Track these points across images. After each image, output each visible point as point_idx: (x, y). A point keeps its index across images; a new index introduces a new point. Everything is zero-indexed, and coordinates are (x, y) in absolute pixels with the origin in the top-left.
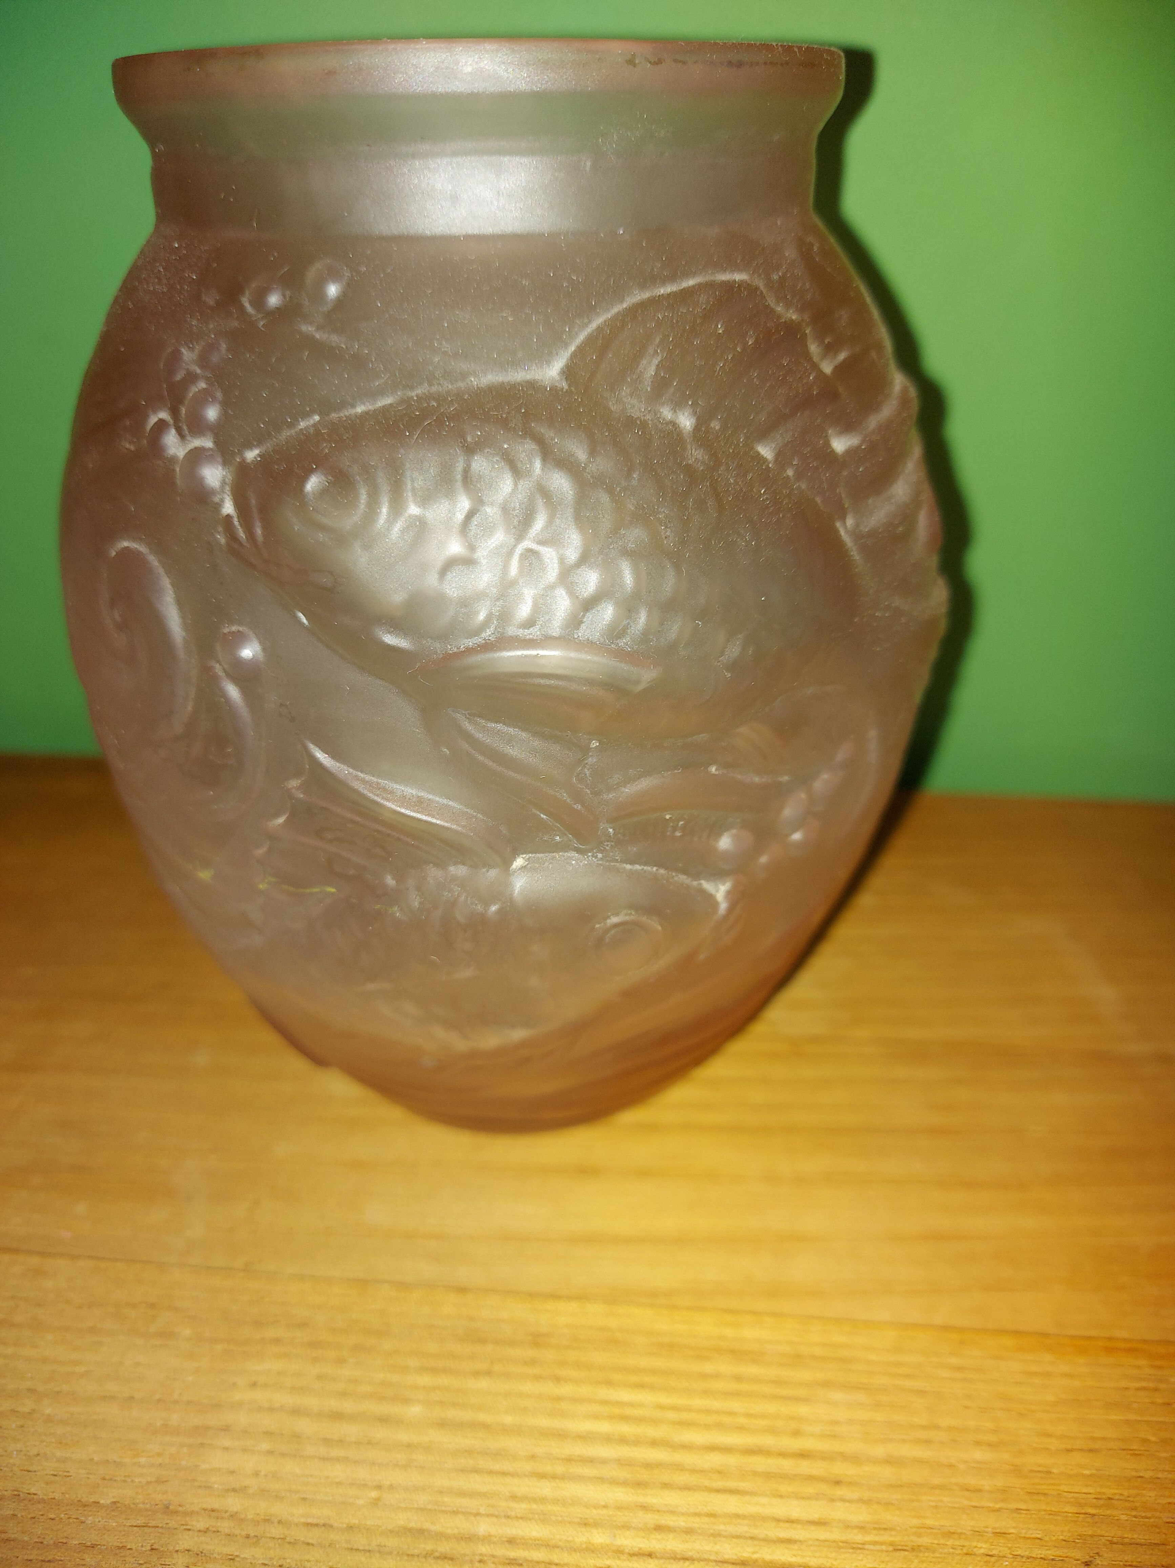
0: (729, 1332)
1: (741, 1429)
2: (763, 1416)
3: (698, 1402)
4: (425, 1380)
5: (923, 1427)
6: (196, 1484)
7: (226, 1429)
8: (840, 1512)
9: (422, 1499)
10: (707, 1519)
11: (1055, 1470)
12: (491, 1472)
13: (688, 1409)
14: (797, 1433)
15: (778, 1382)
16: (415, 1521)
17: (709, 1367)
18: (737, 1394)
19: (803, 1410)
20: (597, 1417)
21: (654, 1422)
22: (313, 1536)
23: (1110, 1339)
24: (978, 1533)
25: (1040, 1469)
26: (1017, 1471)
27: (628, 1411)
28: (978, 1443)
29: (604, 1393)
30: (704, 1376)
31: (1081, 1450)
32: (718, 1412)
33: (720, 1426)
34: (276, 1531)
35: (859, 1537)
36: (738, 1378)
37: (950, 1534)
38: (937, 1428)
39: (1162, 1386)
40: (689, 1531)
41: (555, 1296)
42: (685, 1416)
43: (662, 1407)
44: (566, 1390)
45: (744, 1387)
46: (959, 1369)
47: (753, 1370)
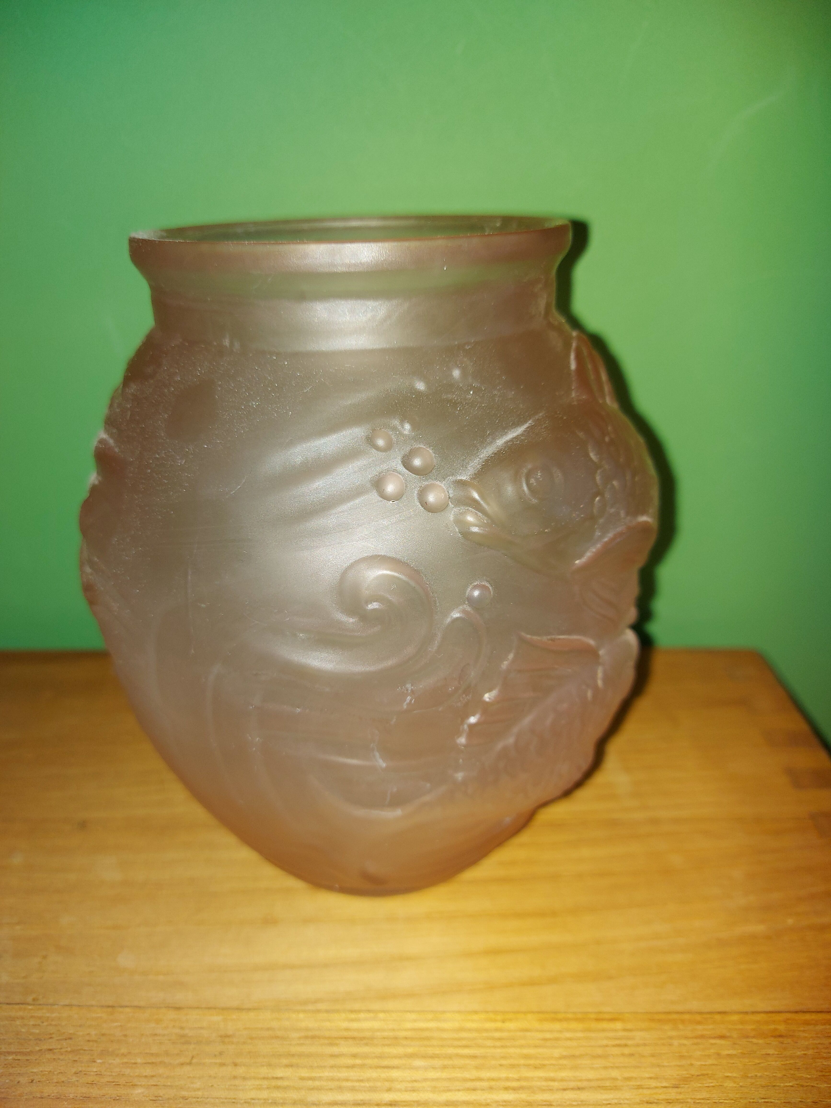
0: (355, 1025)
1: (353, 1089)
2: (368, 1080)
3: (326, 1074)
4: (148, 1071)
5: (472, 1080)
11: (554, 1104)
13: (320, 1079)
14: (389, 1090)
15: (381, 1057)
17: (335, 1050)
18: (353, 1067)
19: (395, 1074)
20: (259, 1088)
21: (298, 1089)
23: (600, 1013)
25: (544, 1103)
27: (280, 1083)
28: (506, 1089)
29: (264, 1071)
30: (333, 1056)
31: (573, 1089)
32: (339, 1080)
33: (340, 1089)
36: (354, 1056)
38: (480, 1080)
39: (630, 1042)
41: (239, 1009)
42: (317, 1083)
43: (302, 1079)
44: (241, 1071)
45: (358, 1061)
46: (500, 1039)
47: (366, 1049)
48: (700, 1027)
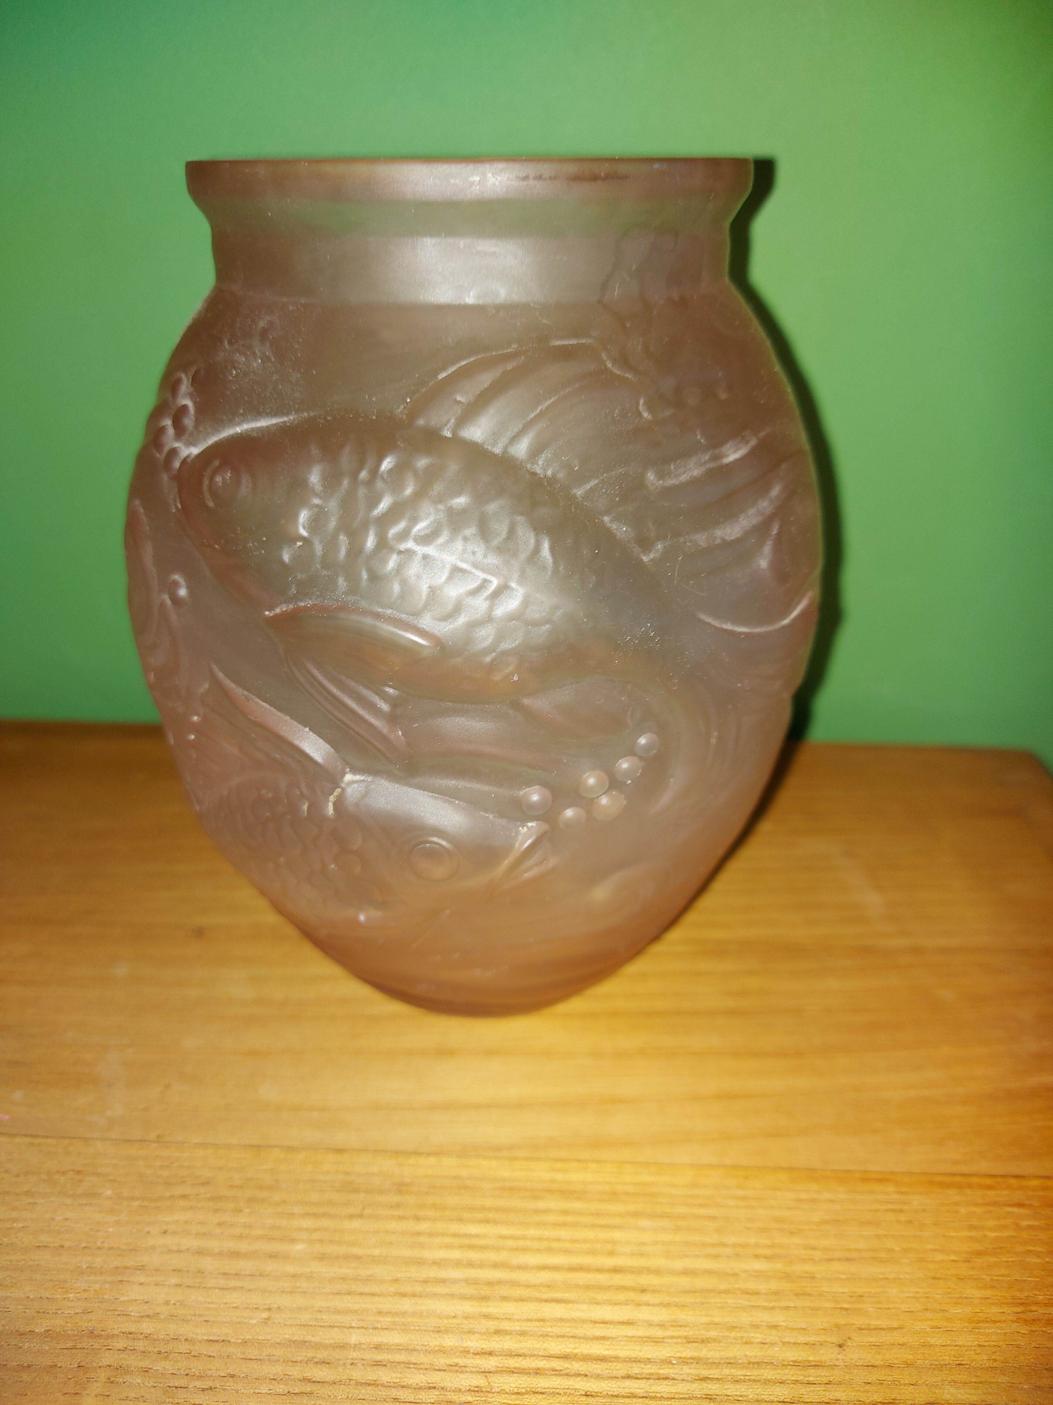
0: (559, 1176)
1: (567, 1252)
2: (585, 1241)
3: (532, 1232)
4: (308, 1223)
5: (713, 1245)
6: (116, 1313)
7: (142, 1268)
8: (644, 1314)
9: (305, 1317)
10: (537, 1324)
11: (817, 1276)
12: (361, 1294)
13: (524, 1238)
14: (611, 1253)
15: (597, 1214)
16: (299, 1335)
17: (541, 1205)
18: (564, 1225)
19: (617, 1235)
20: (449, 1247)
21: (497, 1249)
22: (213, 1350)
23: (865, 1172)
24: (755, 1326)
25: (806, 1275)
26: (787, 1277)
27: (475, 1241)
28: (757, 1257)
29: (455, 1227)
30: (537, 1211)
31: (839, 1260)
32: (548, 1239)
33: (550, 1250)
34: (183, 1348)
35: (659, 1333)
36: (565, 1212)
37: (733, 1328)
38: (724, 1245)
39: (905, 1207)
40: (523, 1334)
41: (416, 1153)
42: (521, 1243)
43: (502, 1237)
44: (424, 1226)
45: (570, 1219)
46: (744, 1198)
47: (577, 1205)
48: (992, 1193)
